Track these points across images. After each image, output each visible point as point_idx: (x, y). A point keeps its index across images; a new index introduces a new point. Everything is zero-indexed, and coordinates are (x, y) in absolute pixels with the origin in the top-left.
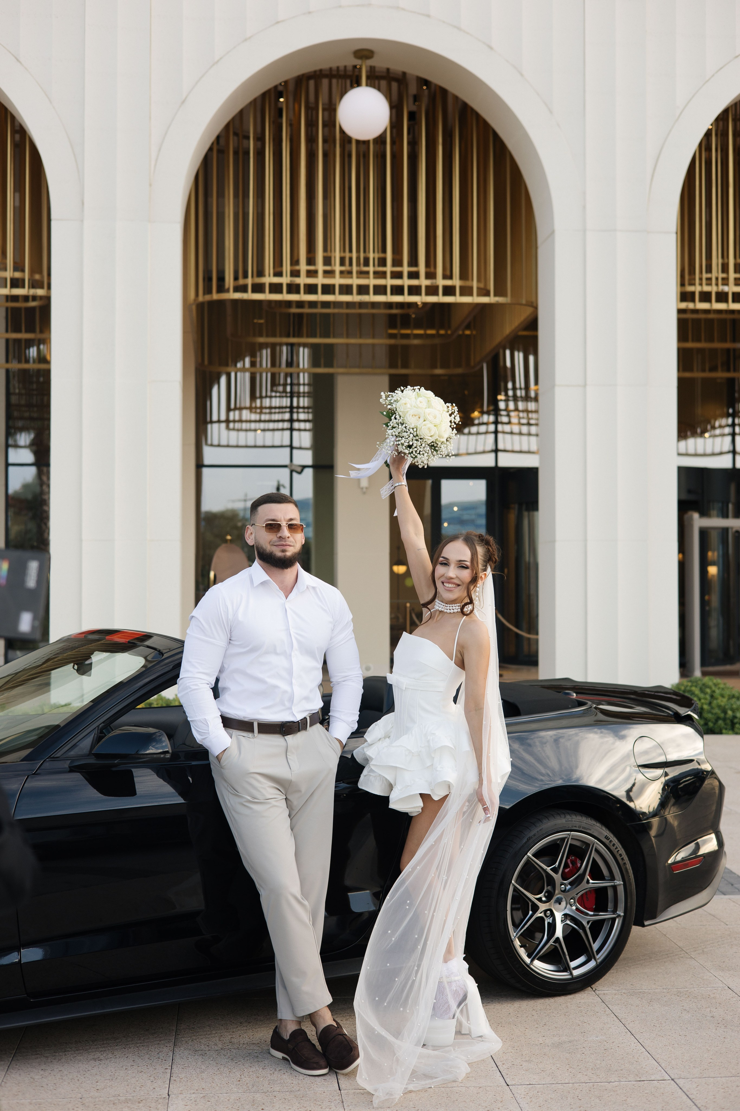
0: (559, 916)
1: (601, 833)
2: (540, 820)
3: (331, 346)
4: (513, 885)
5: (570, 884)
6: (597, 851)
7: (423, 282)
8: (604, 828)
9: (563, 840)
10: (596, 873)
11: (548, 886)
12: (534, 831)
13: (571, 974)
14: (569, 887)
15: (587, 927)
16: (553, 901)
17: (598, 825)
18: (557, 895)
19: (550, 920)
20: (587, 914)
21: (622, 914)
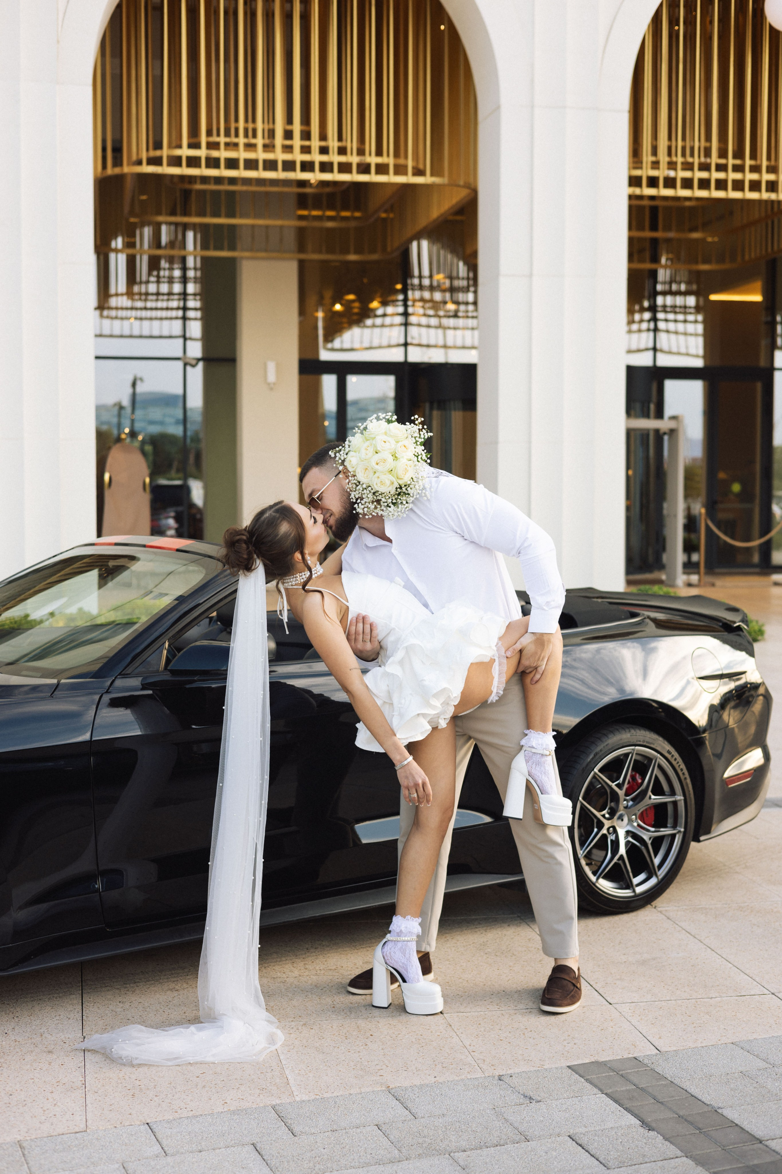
0: (621, 833)
1: (664, 748)
2: (606, 735)
3: (232, 228)
4: (581, 802)
5: (633, 800)
6: (660, 767)
7: (354, 159)
8: (666, 743)
9: (626, 755)
10: (658, 790)
11: (611, 802)
12: (601, 747)
13: (634, 891)
14: (631, 803)
15: (649, 842)
16: (616, 817)
17: (661, 739)
18: (621, 811)
19: (613, 837)
20: (648, 831)
21: (682, 830)
